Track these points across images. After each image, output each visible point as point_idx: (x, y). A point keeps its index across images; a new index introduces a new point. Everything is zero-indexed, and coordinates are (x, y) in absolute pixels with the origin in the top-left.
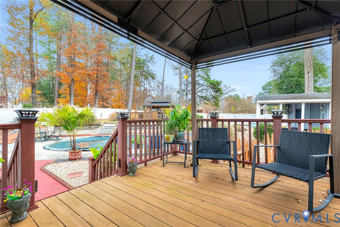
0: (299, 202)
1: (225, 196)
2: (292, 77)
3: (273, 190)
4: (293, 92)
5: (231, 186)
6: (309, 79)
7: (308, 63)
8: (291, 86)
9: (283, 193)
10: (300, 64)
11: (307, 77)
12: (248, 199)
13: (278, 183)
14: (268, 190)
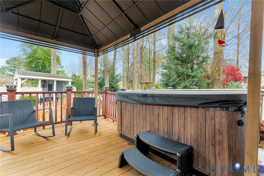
0: (88, 132)
1: (54, 148)
2: (39, 59)
3: (73, 133)
4: (40, 71)
5: (49, 142)
6: (54, 64)
7: (54, 53)
8: (39, 66)
9: (80, 132)
10: (45, 51)
11: (53, 62)
12: (68, 142)
13: (73, 129)
14: (72, 134)
